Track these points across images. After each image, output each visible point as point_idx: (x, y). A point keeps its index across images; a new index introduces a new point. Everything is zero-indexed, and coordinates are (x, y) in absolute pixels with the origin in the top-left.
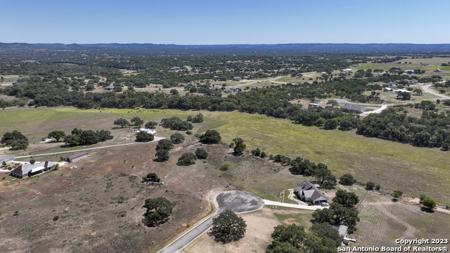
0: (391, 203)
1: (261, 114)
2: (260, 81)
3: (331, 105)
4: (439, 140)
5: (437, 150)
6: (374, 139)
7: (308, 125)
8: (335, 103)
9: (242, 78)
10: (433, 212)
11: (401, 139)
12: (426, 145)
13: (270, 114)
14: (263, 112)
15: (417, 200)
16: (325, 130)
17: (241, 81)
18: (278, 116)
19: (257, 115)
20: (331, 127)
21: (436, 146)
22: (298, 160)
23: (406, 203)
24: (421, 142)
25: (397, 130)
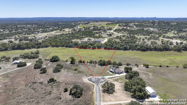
0: (137, 68)
1: (62, 47)
2: (48, 34)
3: (89, 40)
4: (130, 47)
5: (131, 51)
6: (111, 50)
7: (85, 49)
8: (90, 40)
9: (39, 33)
10: (149, 68)
11: (119, 49)
12: (127, 50)
13: (67, 47)
14: (63, 46)
15: (142, 66)
16: (93, 50)
17: (38, 34)
18: (70, 47)
19: (60, 48)
20: (94, 48)
21: (130, 49)
22: (101, 61)
23: (141, 67)
24: (125, 49)
25: (117, 46)
